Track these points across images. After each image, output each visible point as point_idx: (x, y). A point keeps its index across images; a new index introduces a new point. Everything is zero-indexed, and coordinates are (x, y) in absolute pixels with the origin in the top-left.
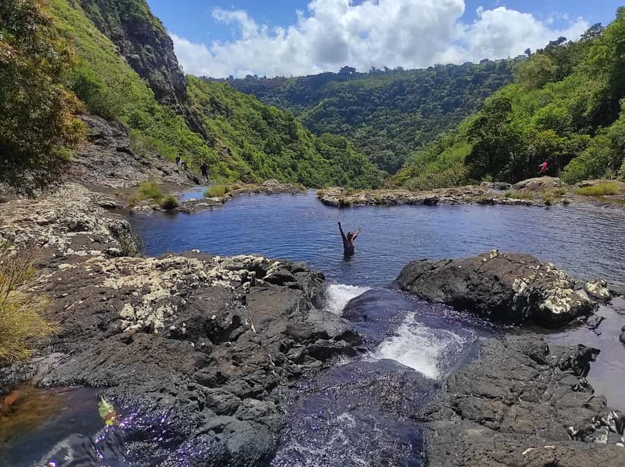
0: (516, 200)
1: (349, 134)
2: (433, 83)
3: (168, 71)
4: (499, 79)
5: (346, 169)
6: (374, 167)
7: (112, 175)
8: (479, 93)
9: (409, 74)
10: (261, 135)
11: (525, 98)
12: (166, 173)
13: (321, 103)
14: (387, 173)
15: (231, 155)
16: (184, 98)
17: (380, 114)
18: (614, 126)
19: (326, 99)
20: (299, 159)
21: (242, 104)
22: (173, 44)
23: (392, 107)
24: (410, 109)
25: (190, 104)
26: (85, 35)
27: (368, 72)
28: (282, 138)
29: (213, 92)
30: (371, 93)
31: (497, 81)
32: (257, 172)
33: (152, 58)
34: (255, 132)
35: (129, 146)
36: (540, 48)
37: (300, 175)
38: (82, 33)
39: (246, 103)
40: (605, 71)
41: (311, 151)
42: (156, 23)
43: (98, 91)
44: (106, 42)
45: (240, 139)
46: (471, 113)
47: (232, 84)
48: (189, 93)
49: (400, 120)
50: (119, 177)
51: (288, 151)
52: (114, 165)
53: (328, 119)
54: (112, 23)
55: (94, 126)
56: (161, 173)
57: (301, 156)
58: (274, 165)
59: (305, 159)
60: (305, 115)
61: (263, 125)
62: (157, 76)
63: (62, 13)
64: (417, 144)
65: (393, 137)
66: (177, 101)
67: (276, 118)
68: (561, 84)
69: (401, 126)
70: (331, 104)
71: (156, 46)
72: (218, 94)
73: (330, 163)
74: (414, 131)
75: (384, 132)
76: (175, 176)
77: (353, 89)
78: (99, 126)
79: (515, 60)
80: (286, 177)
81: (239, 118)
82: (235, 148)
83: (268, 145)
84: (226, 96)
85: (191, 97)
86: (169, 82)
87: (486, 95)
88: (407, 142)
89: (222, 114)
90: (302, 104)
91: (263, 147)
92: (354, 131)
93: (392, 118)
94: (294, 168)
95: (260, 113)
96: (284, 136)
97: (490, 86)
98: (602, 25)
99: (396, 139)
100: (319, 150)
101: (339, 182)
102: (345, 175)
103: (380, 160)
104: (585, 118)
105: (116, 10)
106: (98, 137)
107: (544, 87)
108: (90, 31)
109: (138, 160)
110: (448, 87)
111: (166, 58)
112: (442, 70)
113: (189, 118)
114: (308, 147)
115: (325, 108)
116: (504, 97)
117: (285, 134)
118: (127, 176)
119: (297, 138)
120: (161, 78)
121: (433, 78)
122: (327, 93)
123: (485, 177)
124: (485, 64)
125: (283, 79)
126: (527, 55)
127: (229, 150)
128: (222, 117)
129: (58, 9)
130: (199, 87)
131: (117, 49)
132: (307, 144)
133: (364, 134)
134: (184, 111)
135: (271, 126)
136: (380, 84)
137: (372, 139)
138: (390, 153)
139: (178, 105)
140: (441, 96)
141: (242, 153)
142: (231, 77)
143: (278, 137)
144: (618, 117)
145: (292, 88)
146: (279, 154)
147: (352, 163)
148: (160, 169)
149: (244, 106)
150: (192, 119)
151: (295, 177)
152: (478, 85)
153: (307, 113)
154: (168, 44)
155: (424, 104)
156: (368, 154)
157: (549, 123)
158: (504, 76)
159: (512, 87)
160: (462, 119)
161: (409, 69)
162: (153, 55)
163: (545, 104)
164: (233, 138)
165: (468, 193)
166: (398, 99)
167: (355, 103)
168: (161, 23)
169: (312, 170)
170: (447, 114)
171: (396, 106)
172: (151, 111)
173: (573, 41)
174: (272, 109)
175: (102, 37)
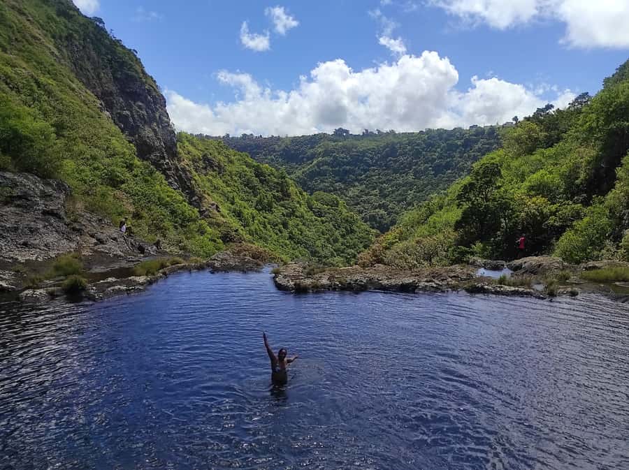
0: (513, 289)
1: (342, 192)
2: (424, 146)
3: (159, 127)
4: (488, 144)
5: (337, 227)
6: (366, 226)
7: (25, 244)
8: (469, 156)
9: (400, 137)
10: (253, 192)
11: (515, 163)
12: (100, 241)
13: (315, 162)
14: (378, 232)
15: (219, 211)
16: (174, 155)
17: (373, 174)
18: (610, 195)
19: (320, 158)
20: (290, 216)
21: (235, 161)
22: (165, 102)
23: (384, 168)
24: (402, 170)
25: (179, 161)
26: (67, 89)
27: (362, 134)
28: (274, 195)
29: (207, 149)
30: (364, 153)
31: (487, 146)
32: (247, 228)
33: (143, 115)
34: (246, 189)
35: (59, 209)
36: (527, 116)
37: (291, 232)
38: (63, 88)
39: (239, 160)
40: (597, 139)
41: (303, 209)
42: (149, 81)
43: (32, 146)
44: (90, 98)
45: (231, 195)
46: (461, 175)
47: (228, 143)
48: (179, 150)
49: (392, 180)
50: (34, 247)
51: (279, 208)
52: (32, 232)
53: (322, 178)
54: (104, 80)
55: (18, 186)
56: (94, 241)
57: (292, 214)
58: (265, 223)
59: (297, 217)
60: (299, 173)
61: (254, 183)
62: (147, 132)
63: (45, 67)
64: (409, 204)
65: (385, 196)
66: (166, 157)
67: (269, 175)
68: (551, 151)
69: (393, 186)
70: (325, 163)
71: (148, 104)
72: (211, 151)
73: (322, 221)
74: (407, 191)
75: (376, 191)
76: (110, 244)
77: (346, 149)
78: (25, 186)
79: (503, 126)
80: (277, 234)
81: (231, 174)
82: (226, 204)
83: (259, 202)
84: (219, 153)
85: (181, 153)
86: (158, 139)
87: (475, 159)
88: (399, 202)
89: (214, 170)
90: (297, 163)
91: (254, 204)
92: (347, 190)
93: (384, 179)
94: (285, 225)
95: (252, 170)
96: (276, 194)
97: (479, 150)
98: (590, 94)
99: (388, 199)
100: (310, 208)
101: (331, 239)
102: (337, 233)
103: (373, 218)
104: (578, 186)
105: (109, 68)
106: (20, 197)
107: (534, 153)
108: (74, 86)
109: (68, 225)
110: (439, 150)
111: (157, 115)
112: (433, 134)
113: (178, 175)
114: (300, 205)
115: (319, 167)
116: (492, 161)
117: (277, 192)
118: (46, 245)
119: (289, 196)
120: (151, 134)
121: (424, 141)
122: (320, 153)
123: (475, 245)
124: (474, 129)
125: (279, 139)
126: (514, 122)
127: (217, 207)
128: (214, 173)
129: (42, 63)
130: (192, 144)
131: (101, 104)
132: (298, 202)
133: (357, 193)
134: (173, 167)
135: (263, 184)
136: (373, 145)
137: (365, 198)
138: (382, 212)
139: (167, 161)
140: (433, 158)
141: (232, 210)
142: (228, 135)
143: (269, 195)
144: (613, 186)
145: (287, 147)
146: (270, 211)
147: (344, 221)
148: (92, 236)
149: (237, 163)
150: (181, 176)
151: (286, 233)
152: (469, 149)
153: (301, 172)
154: (162, 102)
155: (415, 165)
156: (360, 212)
157: (540, 189)
158: (493, 141)
159: (501, 152)
160: (452, 181)
161: (402, 132)
162: (144, 112)
163: (537, 170)
164: (224, 194)
165: (454, 276)
166: (390, 160)
167: (348, 164)
168: (155, 81)
169: (303, 227)
170: (438, 177)
171: (388, 167)
172: (130, 167)
173: (561, 109)
174: (266, 167)
175: (87, 93)
